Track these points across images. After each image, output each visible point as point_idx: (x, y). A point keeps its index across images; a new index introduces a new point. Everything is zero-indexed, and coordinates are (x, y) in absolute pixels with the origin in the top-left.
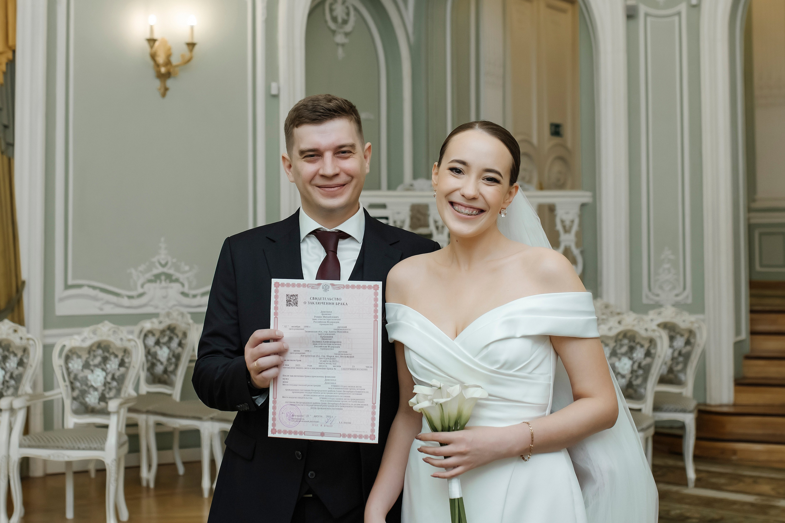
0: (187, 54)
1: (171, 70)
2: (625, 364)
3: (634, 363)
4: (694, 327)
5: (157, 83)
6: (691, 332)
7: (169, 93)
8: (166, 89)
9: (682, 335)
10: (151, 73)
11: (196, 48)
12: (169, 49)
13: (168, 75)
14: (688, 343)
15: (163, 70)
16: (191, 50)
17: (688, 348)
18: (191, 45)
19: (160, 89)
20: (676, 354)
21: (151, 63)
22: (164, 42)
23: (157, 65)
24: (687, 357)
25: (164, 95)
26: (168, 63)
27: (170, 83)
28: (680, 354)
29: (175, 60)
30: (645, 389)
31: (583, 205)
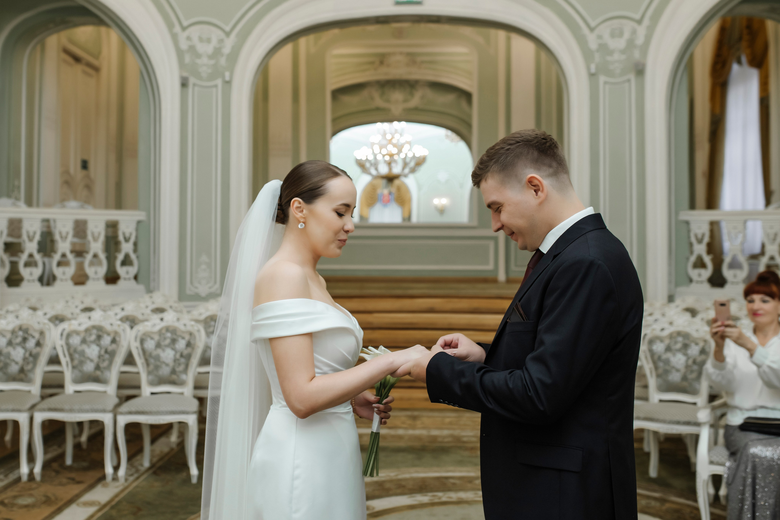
31: (139, 222)
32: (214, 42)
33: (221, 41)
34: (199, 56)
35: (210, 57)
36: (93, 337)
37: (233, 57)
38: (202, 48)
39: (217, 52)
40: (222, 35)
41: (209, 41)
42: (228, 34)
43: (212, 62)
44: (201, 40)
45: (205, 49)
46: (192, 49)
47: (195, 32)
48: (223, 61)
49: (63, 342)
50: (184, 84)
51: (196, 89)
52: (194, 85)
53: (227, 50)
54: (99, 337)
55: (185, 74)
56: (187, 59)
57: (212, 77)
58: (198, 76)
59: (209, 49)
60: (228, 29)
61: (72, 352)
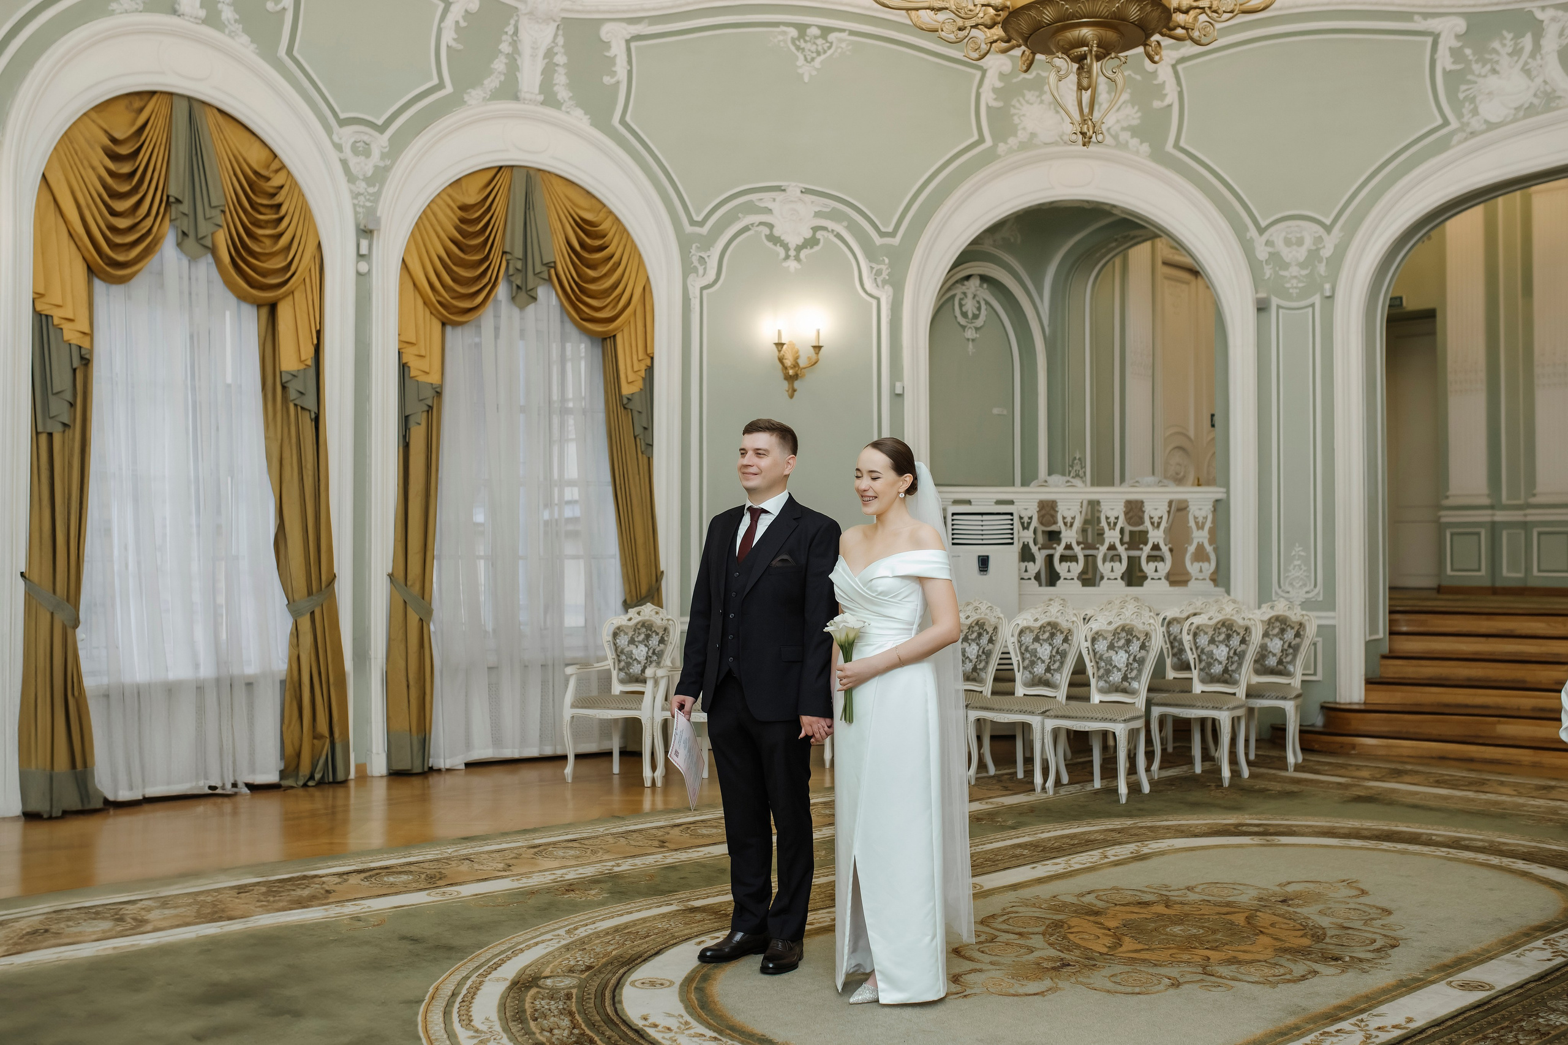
0: (814, 357)
1: (799, 372)
2: (1222, 651)
3: (1230, 650)
4: (1304, 620)
5: (785, 384)
6: (1301, 624)
7: (795, 393)
8: (794, 391)
9: (1292, 628)
10: (780, 374)
11: (823, 349)
12: (797, 352)
13: (796, 377)
14: (1298, 635)
15: (791, 372)
16: (817, 354)
17: (1298, 640)
18: (818, 348)
19: (788, 391)
20: (1286, 646)
21: (780, 366)
22: (792, 345)
23: (785, 368)
24: (1296, 649)
25: (792, 396)
26: (796, 365)
27: (797, 384)
28: (1290, 646)
29: (803, 362)
30: (1240, 674)
31: (1217, 501)
32: (1308, 243)
33: (1320, 239)
34: (1285, 266)
35: (1302, 265)
36: (1047, 635)
37: (1336, 262)
38: (1288, 254)
39: (1314, 255)
40: (1321, 231)
41: (1300, 242)
42: (1328, 229)
43: (1304, 272)
44: (1288, 242)
45: (1295, 255)
46: (1275, 258)
47: (1277, 234)
48: (1322, 269)
49: (1015, 639)
50: (1262, 308)
51: (1281, 311)
52: (1279, 307)
53: (1327, 252)
54: (1052, 635)
55: (1262, 295)
56: (1268, 272)
57: (1304, 293)
58: (1284, 294)
59: (1301, 253)
60: (1328, 222)
61: (1024, 650)
